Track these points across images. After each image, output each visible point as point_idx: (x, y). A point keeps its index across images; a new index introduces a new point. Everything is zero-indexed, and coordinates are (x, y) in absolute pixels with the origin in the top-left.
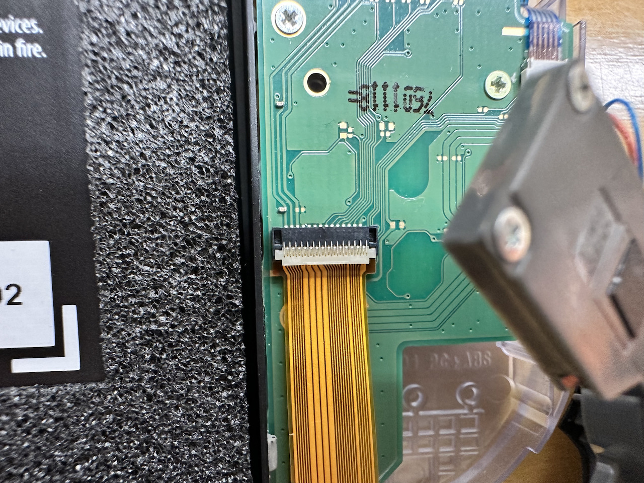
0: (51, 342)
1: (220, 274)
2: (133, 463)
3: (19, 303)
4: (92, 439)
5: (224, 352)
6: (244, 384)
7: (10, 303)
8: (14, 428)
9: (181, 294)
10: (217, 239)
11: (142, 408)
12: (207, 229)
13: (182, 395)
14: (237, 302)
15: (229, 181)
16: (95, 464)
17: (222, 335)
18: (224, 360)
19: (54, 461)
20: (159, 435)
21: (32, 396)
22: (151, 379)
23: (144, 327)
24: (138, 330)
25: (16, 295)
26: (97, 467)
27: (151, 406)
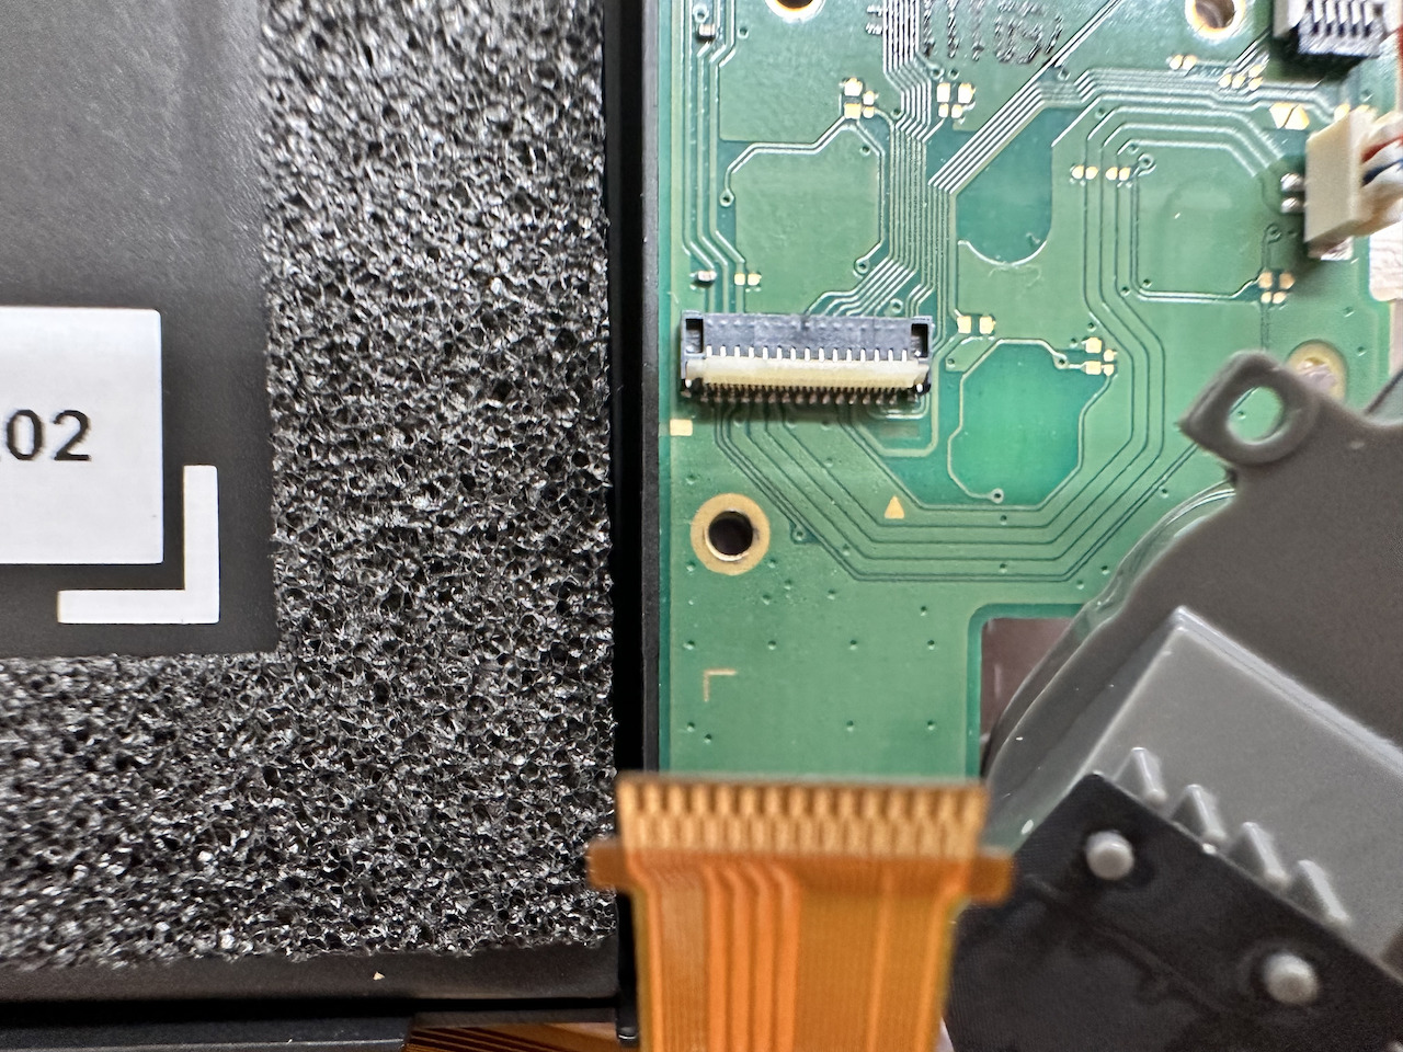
0: (153, 554)
1: (560, 401)
2: (335, 853)
3: (84, 458)
4: (241, 788)
5: (564, 590)
6: (607, 673)
7: (63, 455)
8: (57, 752)
9: (466, 443)
10: (555, 318)
11: (362, 715)
12: (535, 291)
13: (459, 688)
14: (599, 473)
15: (590, 184)
16: (245, 850)
17: (560, 549)
18: (562, 608)
19: (149, 836)
20: (400, 783)
21: (101, 676)
22: (388, 647)
23: (377, 520)
24: (360, 527)
25: (78, 438)
26: (249, 860)
27: (386, 714)
